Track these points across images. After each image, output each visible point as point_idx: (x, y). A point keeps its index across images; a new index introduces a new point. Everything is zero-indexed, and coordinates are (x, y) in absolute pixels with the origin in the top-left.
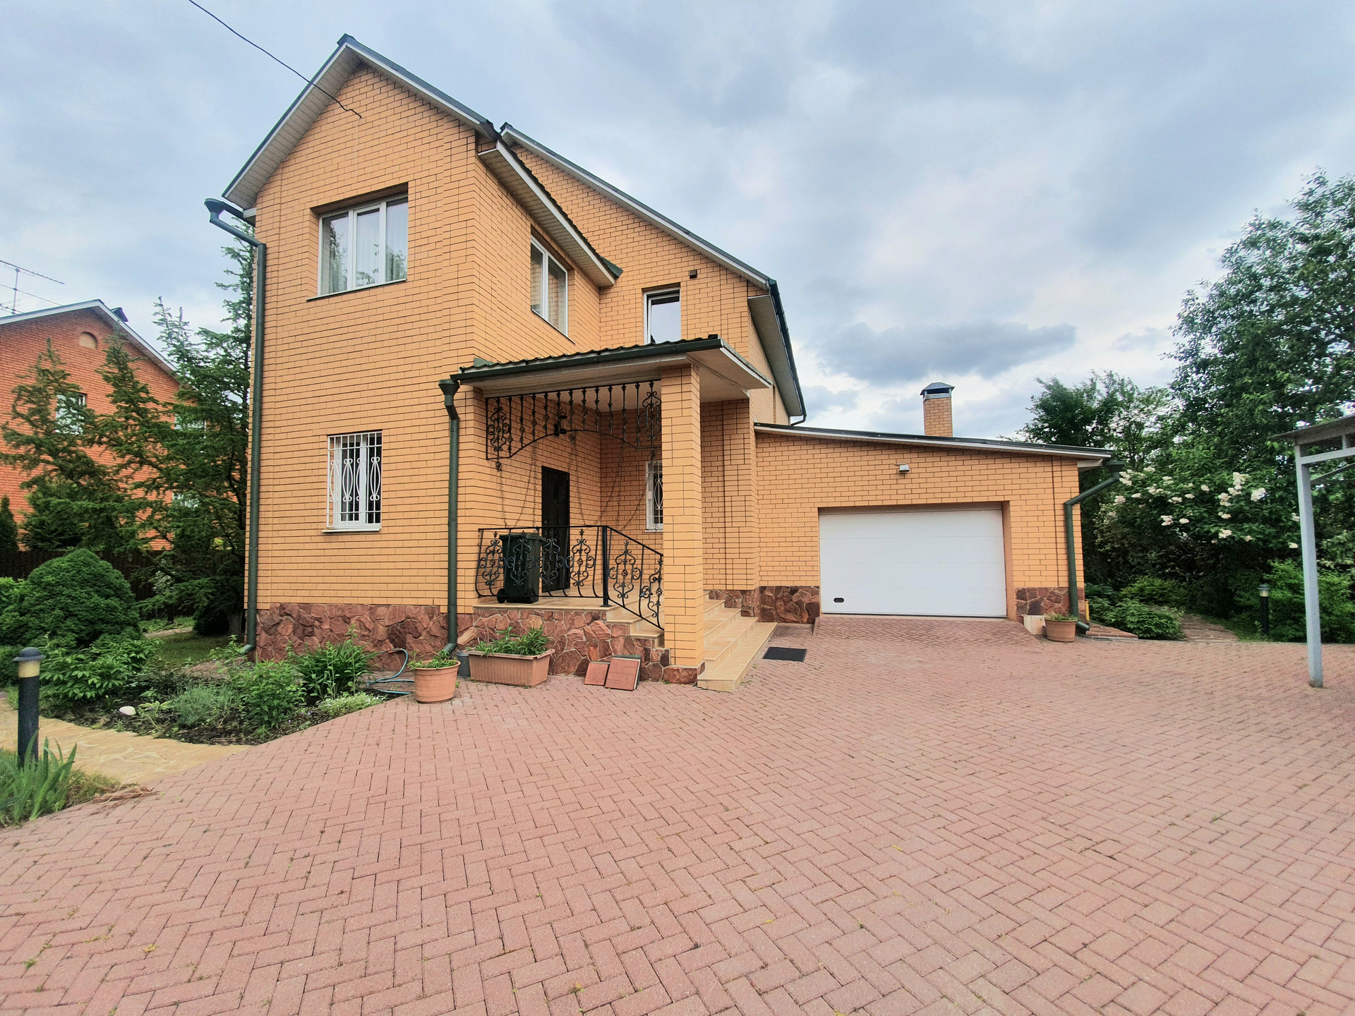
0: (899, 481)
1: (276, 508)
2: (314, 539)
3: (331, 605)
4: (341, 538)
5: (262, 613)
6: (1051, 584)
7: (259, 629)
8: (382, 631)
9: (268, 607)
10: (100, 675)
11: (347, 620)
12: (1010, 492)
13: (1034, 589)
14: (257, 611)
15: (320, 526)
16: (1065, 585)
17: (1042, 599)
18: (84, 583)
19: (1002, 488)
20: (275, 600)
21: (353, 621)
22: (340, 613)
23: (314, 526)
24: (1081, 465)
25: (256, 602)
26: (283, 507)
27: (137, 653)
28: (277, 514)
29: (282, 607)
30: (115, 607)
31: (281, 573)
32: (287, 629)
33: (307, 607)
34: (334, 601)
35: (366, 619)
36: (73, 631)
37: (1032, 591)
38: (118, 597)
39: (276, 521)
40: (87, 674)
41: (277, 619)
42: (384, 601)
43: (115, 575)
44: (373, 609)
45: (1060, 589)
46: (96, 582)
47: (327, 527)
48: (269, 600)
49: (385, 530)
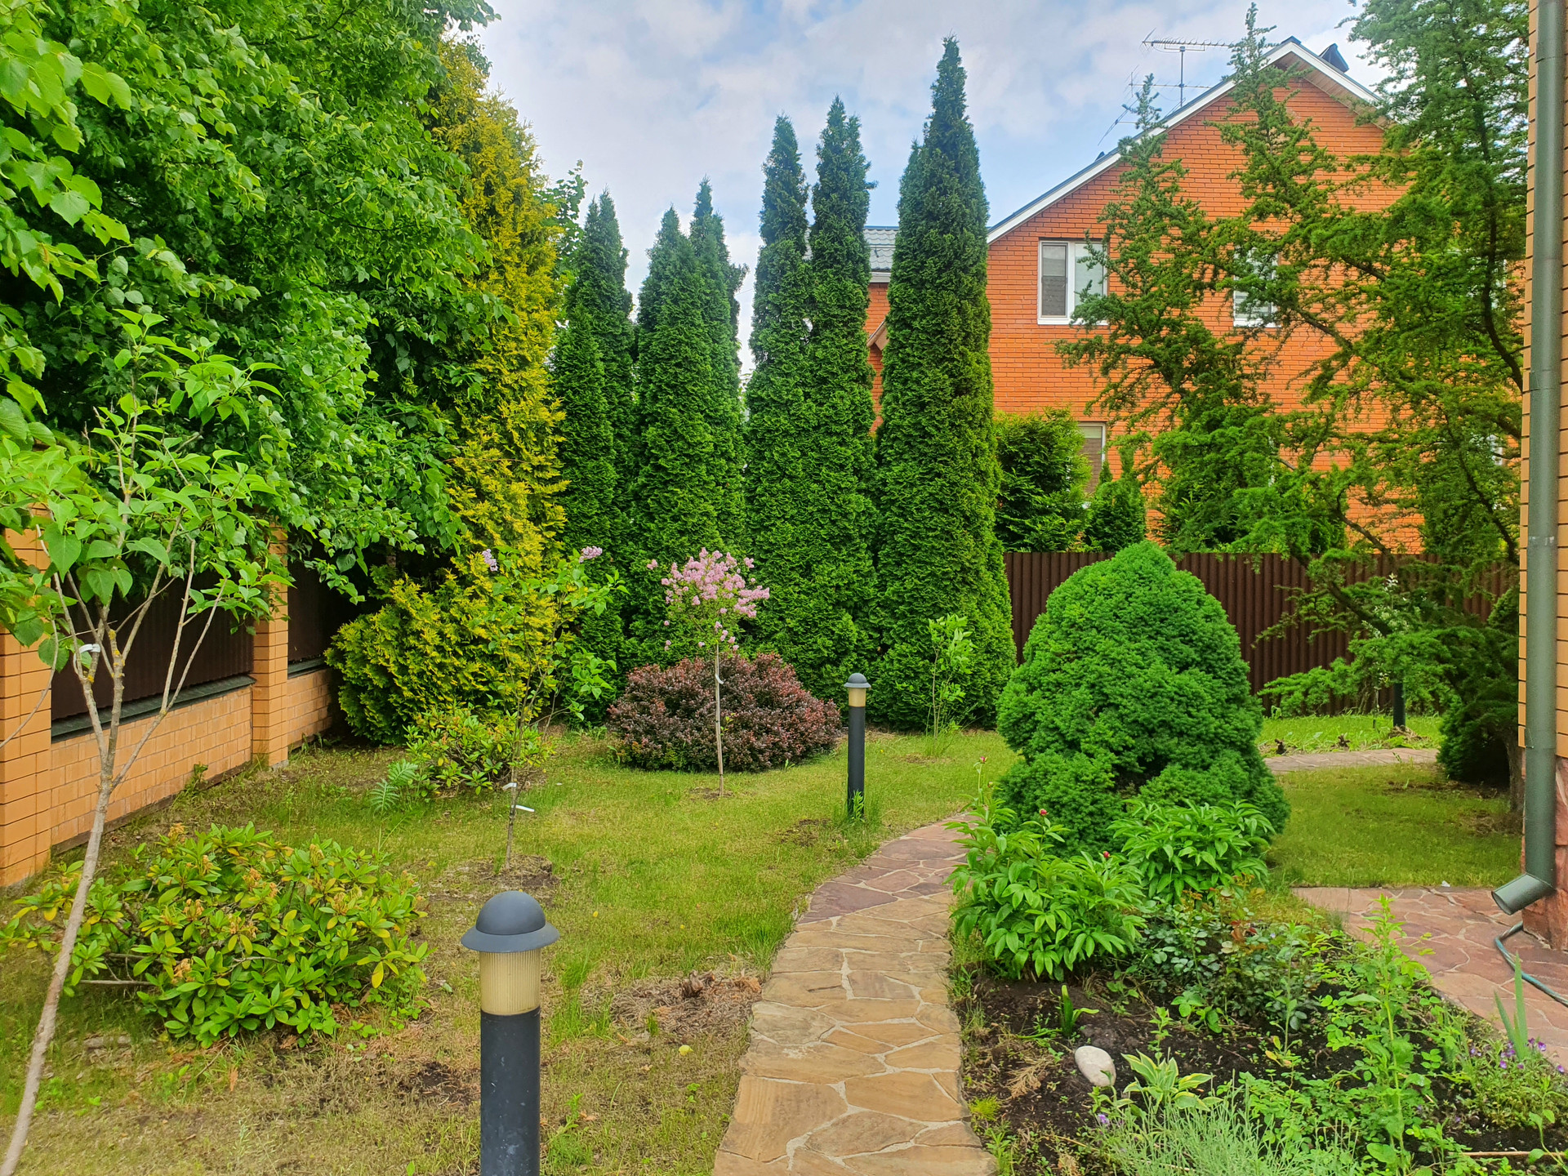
14: (1558, 763)
25: (1554, 731)
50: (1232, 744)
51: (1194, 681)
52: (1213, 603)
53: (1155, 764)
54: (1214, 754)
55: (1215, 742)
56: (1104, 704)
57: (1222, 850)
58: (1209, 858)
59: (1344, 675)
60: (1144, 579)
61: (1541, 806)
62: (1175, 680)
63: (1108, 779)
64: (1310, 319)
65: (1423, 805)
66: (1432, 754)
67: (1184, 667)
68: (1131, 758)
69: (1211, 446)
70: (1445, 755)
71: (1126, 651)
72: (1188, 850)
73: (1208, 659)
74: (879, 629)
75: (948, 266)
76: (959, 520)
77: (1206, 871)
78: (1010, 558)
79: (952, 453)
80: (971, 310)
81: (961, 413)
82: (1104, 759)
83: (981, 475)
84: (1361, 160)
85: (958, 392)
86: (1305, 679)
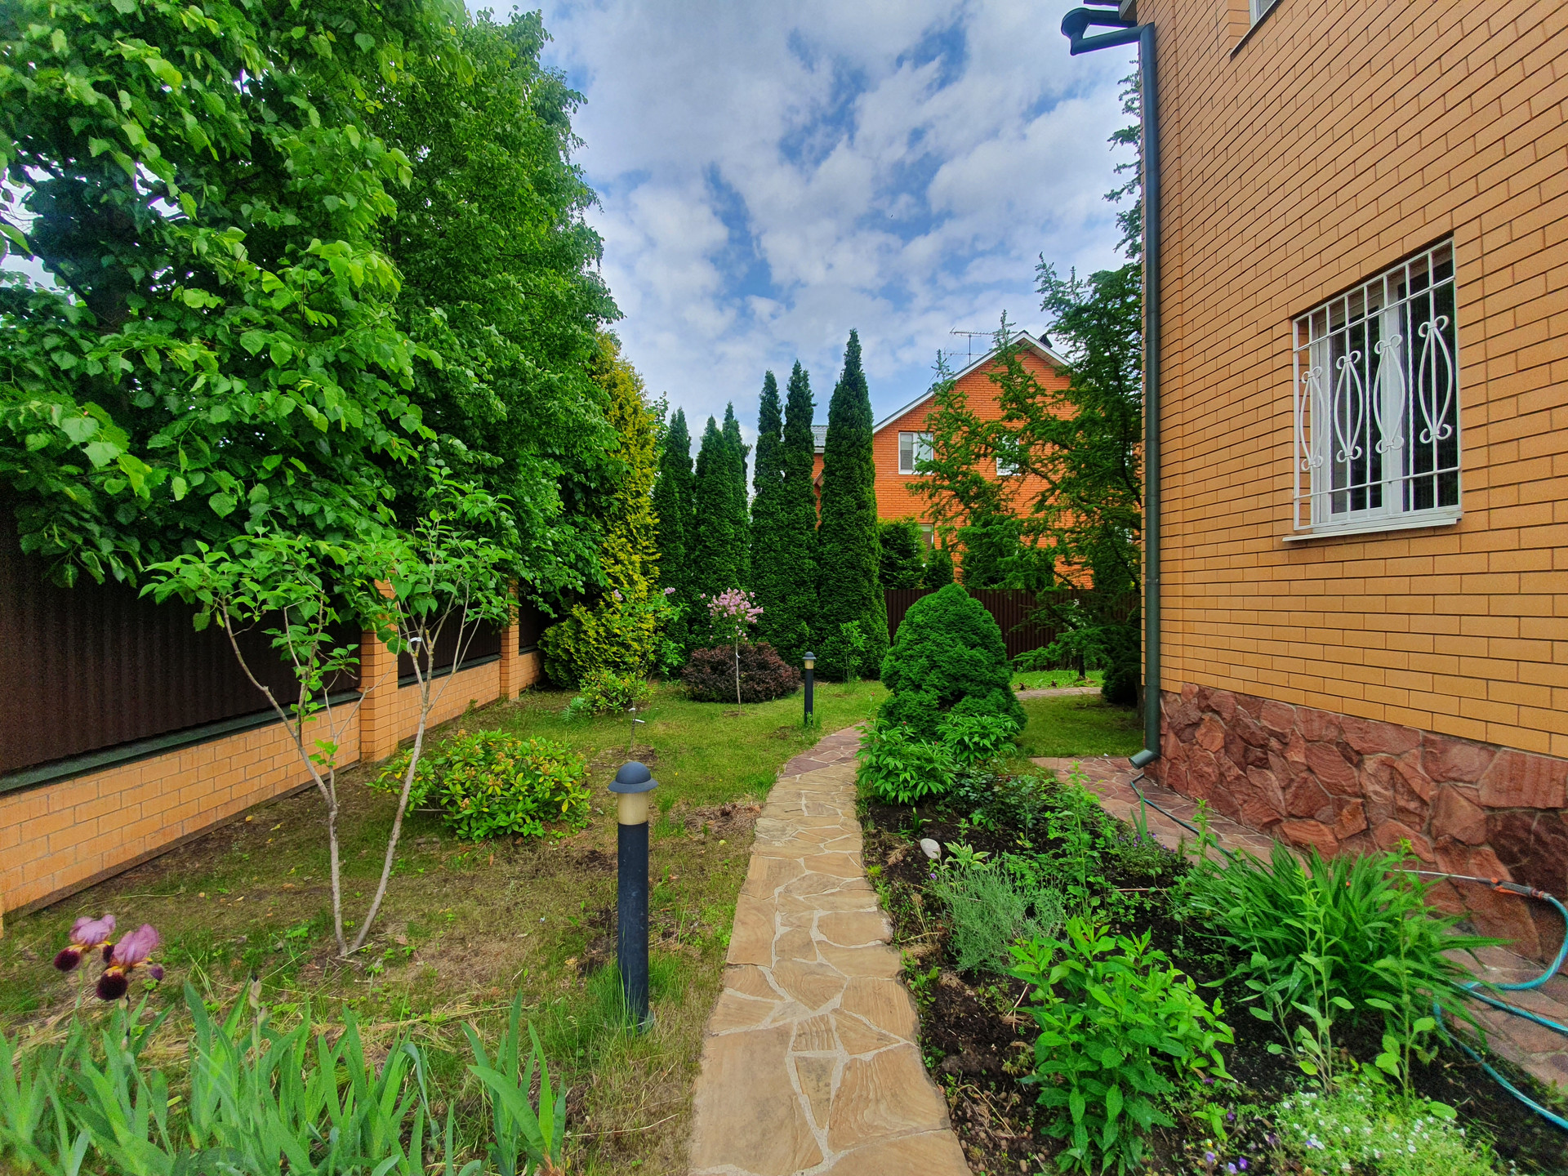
1: (1189, 503)
2: (1265, 559)
3: (1307, 711)
4: (1331, 553)
5: (1170, 698)
7: (1164, 725)
9: (1177, 688)
11: (1354, 758)
14: (1161, 693)
15: (1278, 528)
20: (1189, 677)
21: (1370, 764)
22: (1332, 733)
23: (1265, 530)
25: (1159, 677)
29: (1203, 694)
30: (981, 661)
31: (1199, 627)
32: (1211, 739)
33: (1253, 703)
34: (1316, 701)
35: (1412, 764)
38: (985, 647)
39: (1189, 528)
40: (900, 766)
41: (1195, 715)
42: (1477, 732)
44: (1433, 745)
47: (1296, 529)
48: (1179, 675)
50: (998, 685)
51: (978, 653)
52: (988, 614)
53: (959, 695)
54: (989, 690)
55: (990, 685)
56: (934, 665)
57: (993, 738)
58: (987, 742)
59: (1054, 651)
60: (953, 602)
61: (1153, 715)
62: (968, 653)
63: (935, 703)
64: (1035, 471)
65: (1094, 715)
66: (1098, 690)
67: (973, 647)
68: (947, 693)
69: (987, 535)
70: (1105, 690)
71: (945, 639)
72: (976, 739)
73: (985, 642)
74: (821, 629)
75: (853, 444)
76: (860, 573)
77: (985, 749)
78: (887, 592)
79: (857, 539)
80: (865, 467)
81: (861, 518)
82: (934, 693)
83: (872, 550)
84: (1059, 393)
85: (860, 507)
86: (1035, 653)
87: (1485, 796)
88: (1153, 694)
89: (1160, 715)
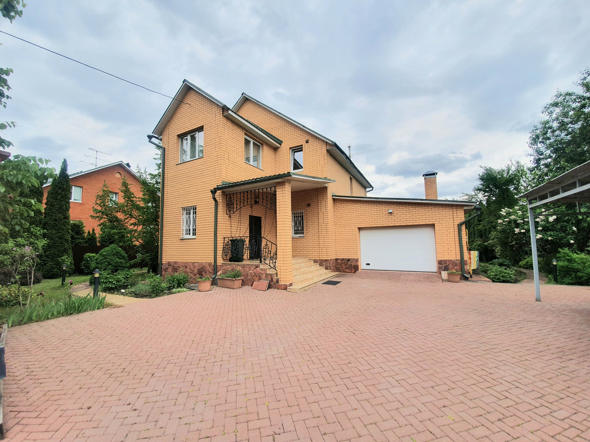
0: (389, 217)
1: (167, 231)
2: (178, 241)
3: (182, 262)
4: (185, 241)
5: (163, 265)
6: (453, 258)
7: (162, 270)
8: (196, 271)
9: (165, 263)
10: (116, 281)
11: (186, 267)
12: (435, 220)
13: (446, 260)
14: (162, 264)
15: (179, 237)
16: (459, 259)
17: (449, 264)
18: (114, 255)
19: (431, 218)
20: (167, 260)
21: (188, 267)
22: (184, 265)
23: (178, 237)
24: (465, 208)
25: (162, 261)
26: (169, 231)
27: (127, 275)
28: (168, 233)
29: (169, 263)
30: (122, 262)
31: (169, 252)
32: (170, 270)
33: (175, 263)
34: (183, 261)
35: (192, 267)
36: (110, 269)
37: (445, 261)
38: (124, 259)
39: (167, 235)
40: (113, 280)
41: (167, 266)
42: (196, 261)
43: (123, 252)
44: (193, 263)
45: (457, 260)
46: (117, 254)
47: (181, 237)
48: (165, 260)
49: (197, 238)
53: (116, 271)
55: (125, 267)
56: (110, 264)
59: (139, 260)
61: (160, 268)
62: (119, 261)
67: (120, 259)
69: (120, 233)
71: (113, 258)
73: (123, 258)
77: (128, 278)
82: (110, 271)
86: (134, 261)
87: (197, 268)
88: (161, 264)
89: (162, 268)
